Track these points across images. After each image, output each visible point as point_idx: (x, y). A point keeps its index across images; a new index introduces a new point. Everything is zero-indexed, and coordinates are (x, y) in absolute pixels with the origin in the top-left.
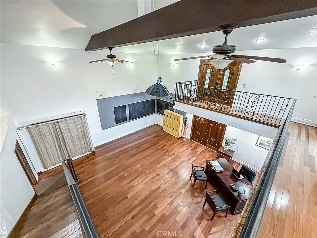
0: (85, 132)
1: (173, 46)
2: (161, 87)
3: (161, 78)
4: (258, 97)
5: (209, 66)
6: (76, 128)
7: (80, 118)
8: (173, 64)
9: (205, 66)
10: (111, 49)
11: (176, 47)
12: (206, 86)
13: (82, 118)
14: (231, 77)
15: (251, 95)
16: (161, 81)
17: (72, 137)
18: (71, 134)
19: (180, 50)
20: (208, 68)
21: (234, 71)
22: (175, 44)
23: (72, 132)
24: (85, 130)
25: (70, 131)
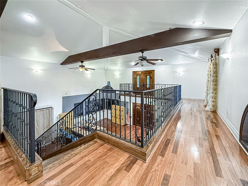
0: (50, 122)
1: (116, 64)
2: (109, 87)
3: (109, 82)
4: (165, 86)
5: (138, 74)
6: (43, 118)
7: (48, 110)
8: (116, 75)
9: (136, 75)
10: (82, 62)
11: (118, 64)
12: (138, 86)
13: (50, 110)
14: (151, 79)
15: (162, 85)
16: (109, 84)
17: (38, 127)
18: (38, 124)
19: (120, 67)
20: (137, 75)
21: (151, 76)
22: (117, 63)
23: (39, 122)
24: (50, 120)
25: (37, 121)
